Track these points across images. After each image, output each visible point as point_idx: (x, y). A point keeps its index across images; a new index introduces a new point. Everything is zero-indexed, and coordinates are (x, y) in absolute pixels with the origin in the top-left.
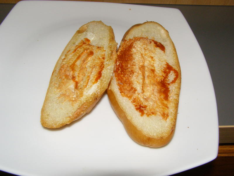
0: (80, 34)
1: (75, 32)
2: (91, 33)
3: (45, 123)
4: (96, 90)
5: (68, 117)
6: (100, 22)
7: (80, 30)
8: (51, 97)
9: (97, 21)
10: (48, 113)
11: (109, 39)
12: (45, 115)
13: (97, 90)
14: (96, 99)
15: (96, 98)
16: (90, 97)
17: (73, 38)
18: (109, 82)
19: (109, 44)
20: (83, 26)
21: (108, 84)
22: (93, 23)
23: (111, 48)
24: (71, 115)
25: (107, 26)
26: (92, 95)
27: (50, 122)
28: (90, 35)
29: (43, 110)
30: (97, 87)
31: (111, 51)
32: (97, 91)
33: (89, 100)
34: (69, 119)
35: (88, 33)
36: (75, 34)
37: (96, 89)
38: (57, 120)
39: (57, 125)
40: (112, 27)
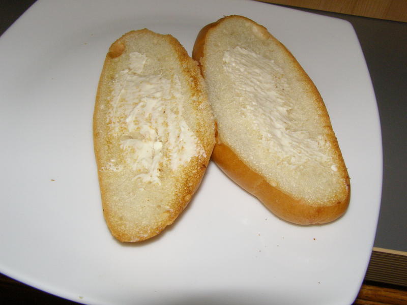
0: (116, 59)
1: (105, 57)
2: (137, 53)
3: (123, 234)
4: (196, 151)
5: (164, 212)
6: (145, 31)
7: (111, 52)
8: (110, 184)
9: (139, 31)
10: (121, 215)
11: (177, 57)
12: (116, 220)
13: (198, 150)
14: (205, 167)
15: (203, 165)
16: (191, 166)
17: (104, 68)
18: (213, 132)
19: (182, 66)
20: (114, 43)
21: (214, 135)
22: (132, 35)
23: (188, 72)
24: (168, 208)
25: (163, 36)
26: (192, 161)
27: (131, 230)
28: (137, 57)
29: (106, 213)
30: (195, 146)
31: (191, 77)
32: (199, 153)
33: (191, 172)
34: (167, 215)
35: (131, 55)
36: (106, 61)
37: (195, 149)
38: (144, 223)
39: (149, 232)
40: (174, 36)
